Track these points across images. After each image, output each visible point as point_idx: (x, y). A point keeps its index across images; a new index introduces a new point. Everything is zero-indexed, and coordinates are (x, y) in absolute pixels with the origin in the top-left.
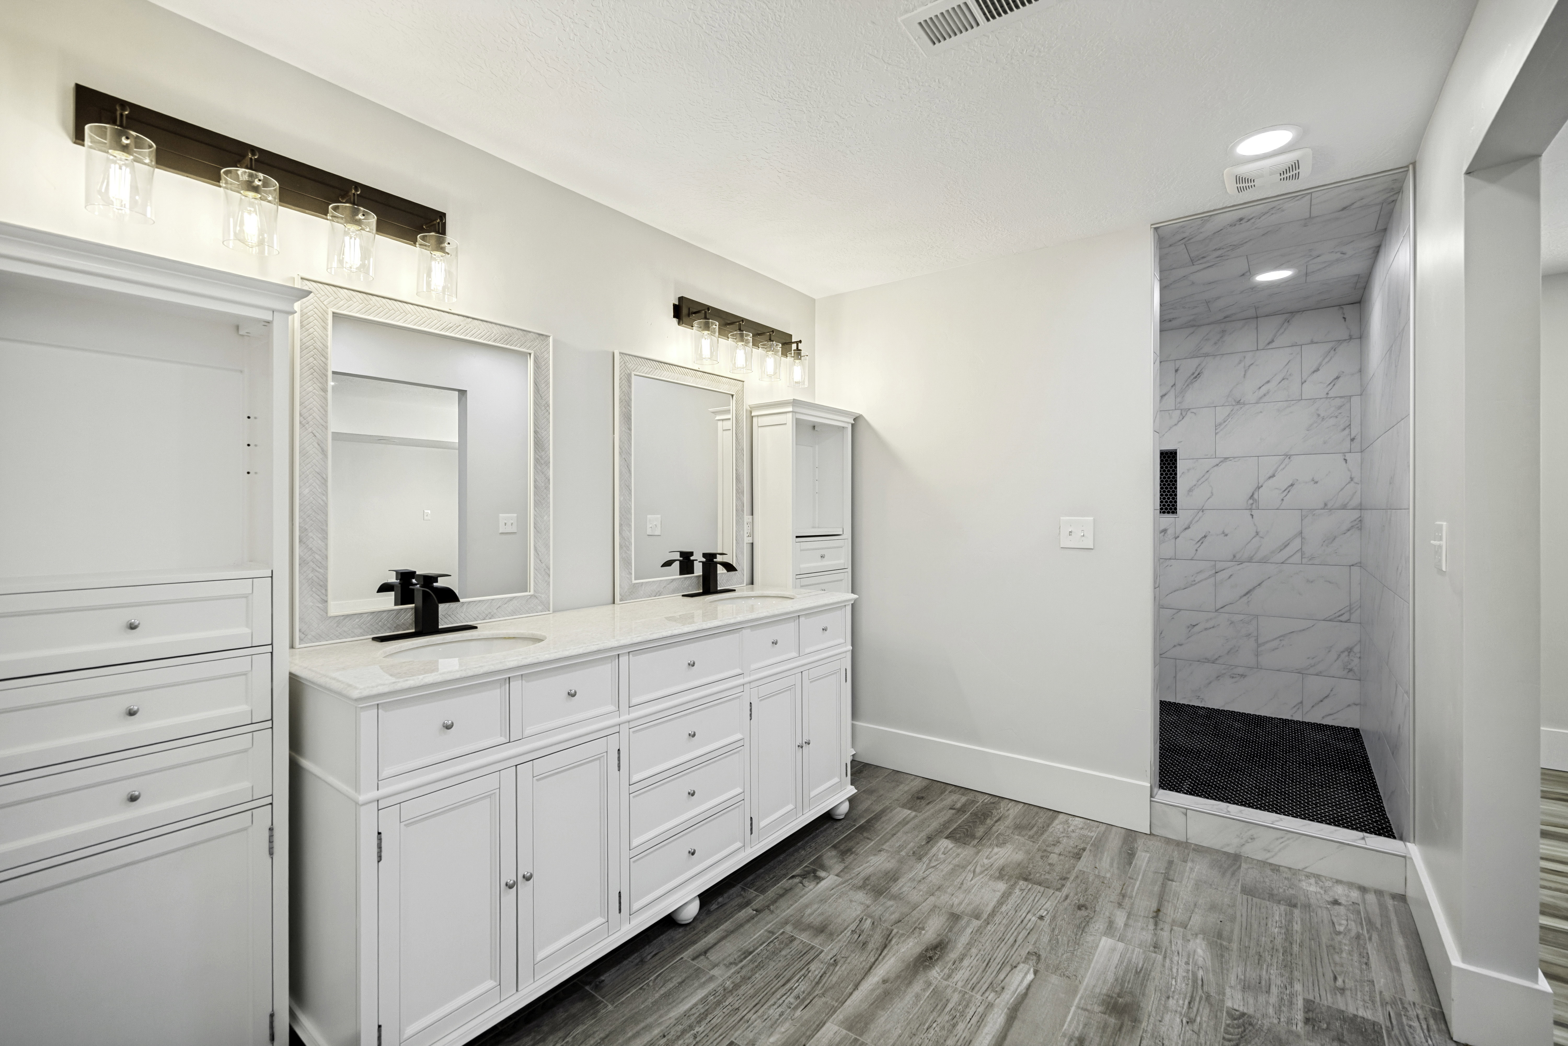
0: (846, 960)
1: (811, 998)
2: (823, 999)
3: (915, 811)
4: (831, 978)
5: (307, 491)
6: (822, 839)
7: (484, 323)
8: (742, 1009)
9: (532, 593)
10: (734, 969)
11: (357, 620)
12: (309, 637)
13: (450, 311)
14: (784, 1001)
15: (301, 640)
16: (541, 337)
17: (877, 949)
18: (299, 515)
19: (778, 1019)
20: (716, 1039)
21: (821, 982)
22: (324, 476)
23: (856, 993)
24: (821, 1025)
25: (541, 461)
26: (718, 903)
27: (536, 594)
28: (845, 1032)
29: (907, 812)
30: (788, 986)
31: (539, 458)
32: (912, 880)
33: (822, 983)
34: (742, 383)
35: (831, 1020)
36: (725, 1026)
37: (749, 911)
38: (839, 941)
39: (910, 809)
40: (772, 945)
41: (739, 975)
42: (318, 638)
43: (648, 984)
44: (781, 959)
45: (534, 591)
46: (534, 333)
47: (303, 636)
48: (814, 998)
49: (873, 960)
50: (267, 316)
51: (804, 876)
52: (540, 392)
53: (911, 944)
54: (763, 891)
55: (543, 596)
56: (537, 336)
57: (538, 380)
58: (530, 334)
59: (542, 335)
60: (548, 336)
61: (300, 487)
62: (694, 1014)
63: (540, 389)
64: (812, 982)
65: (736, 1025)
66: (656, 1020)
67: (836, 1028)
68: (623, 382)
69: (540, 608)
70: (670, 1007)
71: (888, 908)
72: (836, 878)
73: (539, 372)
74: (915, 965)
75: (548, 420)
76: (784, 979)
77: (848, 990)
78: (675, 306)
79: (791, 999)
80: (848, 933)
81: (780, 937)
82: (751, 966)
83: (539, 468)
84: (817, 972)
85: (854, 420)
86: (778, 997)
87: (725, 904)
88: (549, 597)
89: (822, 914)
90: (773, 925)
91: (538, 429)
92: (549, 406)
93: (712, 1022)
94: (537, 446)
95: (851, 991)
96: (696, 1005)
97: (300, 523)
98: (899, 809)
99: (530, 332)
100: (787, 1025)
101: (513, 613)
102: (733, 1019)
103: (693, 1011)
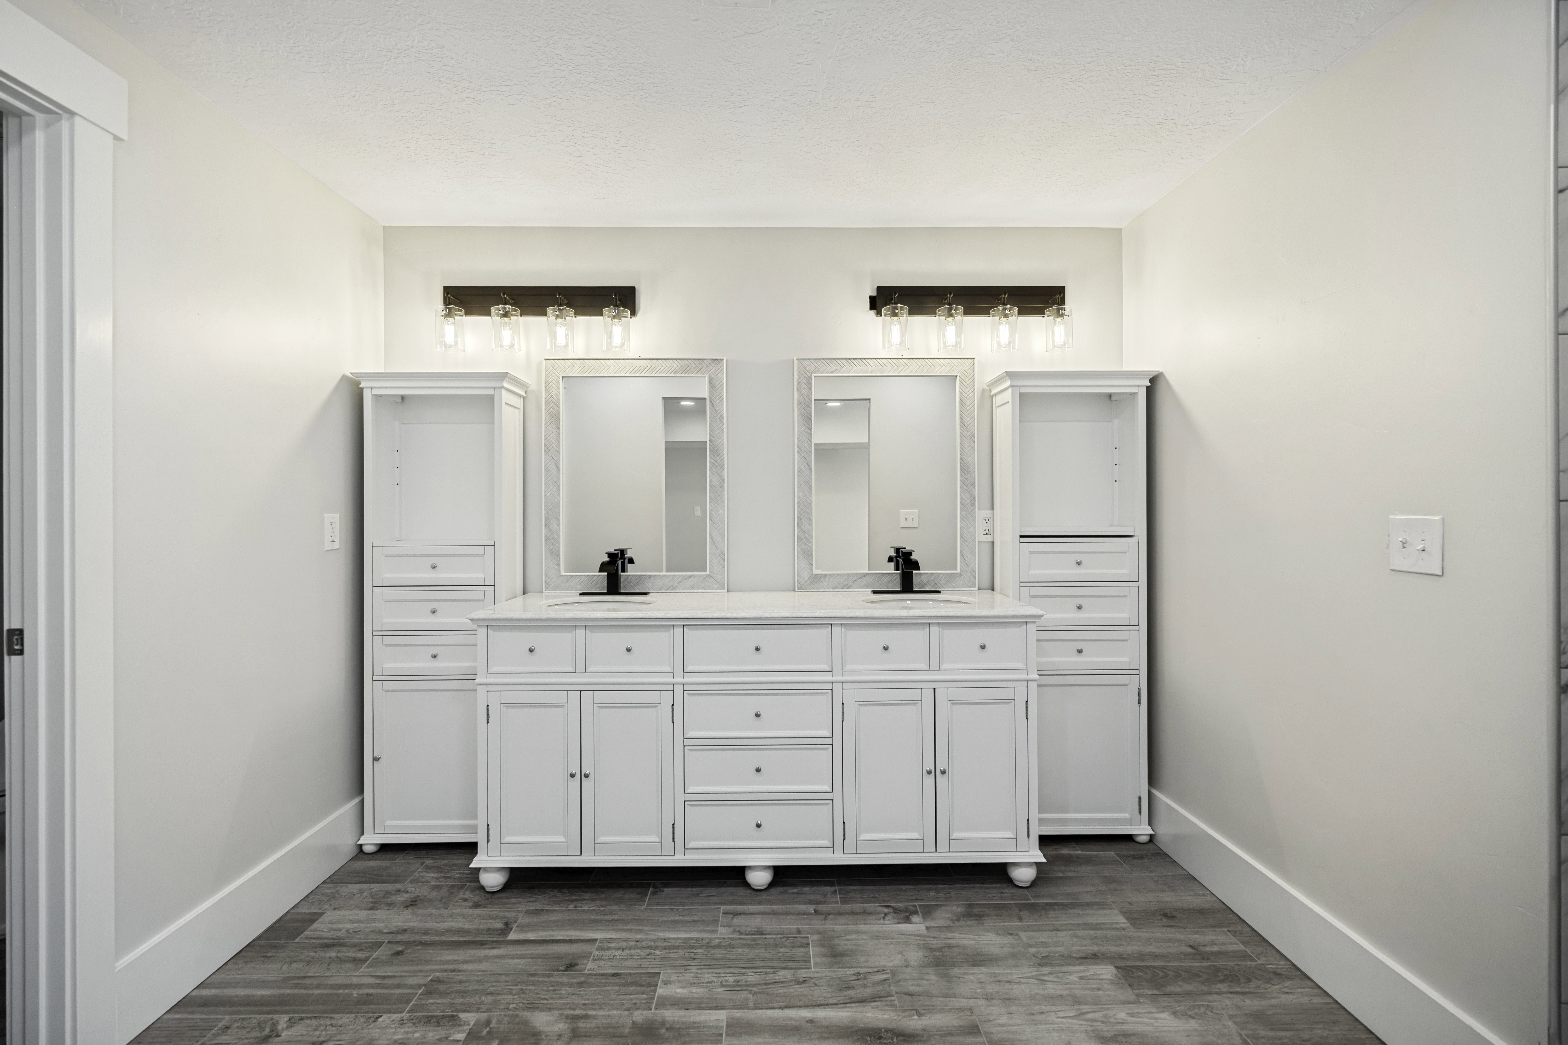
0: (813, 987)
1: (745, 988)
2: (750, 996)
3: (1131, 924)
4: (779, 988)
5: (549, 494)
6: (971, 894)
7: (667, 361)
8: (696, 961)
9: (708, 573)
10: (736, 936)
11: (578, 580)
12: (551, 586)
13: (640, 358)
14: (726, 976)
15: (546, 588)
16: (716, 361)
17: (851, 998)
18: (545, 509)
19: (703, 983)
20: (655, 964)
21: (768, 985)
22: (559, 484)
23: (777, 1011)
24: (723, 1008)
25: (716, 464)
26: (801, 890)
27: (712, 575)
28: (724, 1024)
29: (1121, 920)
30: (744, 971)
31: (714, 462)
32: (995, 975)
33: (768, 987)
34: (972, 360)
35: (728, 1011)
36: (671, 962)
37: (811, 909)
38: (834, 971)
39: (1127, 919)
40: (784, 939)
41: (730, 941)
42: (556, 588)
43: (678, 909)
44: (772, 952)
45: (710, 571)
46: (709, 359)
47: (547, 586)
48: (747, 990)
49: (831, 1001)
50: (491, 392)
51: (896, 911)
52: (715, 408)
53: (886, 1016)
54: (844, 901)
55: (719, 577)
56: (712, 361)
57: (713, 398)
58: (705, 361)
59: (717, 359)
60: (722, 360)
61: (545, 492)
62: (669, 942)
63: (715, 405)
64: (765, 980)
65: (676, 966)
66: (649, 931)
67: (724, 1018)
68: (802, 385)
69: (716, 586)
70: (667, 929)
71: (923, 979)
72: (924, 928)
73: (714, 391)
74: (857, 1031)
75: (723, 430)
76: (752, 965)
77: (775, 1005)
78: (871, 297)
79: (731, 979)
80: (852, 971)
81: (798, 939)
82: (749, 942)
83: (714, 470)
84: (778, 978)
85: (1151, 381)
86: (728, 971)
87: (806, 894)
88: (724, 578)
89: (857, 945)
90: (809, 928)
91: (713, 438)
92: (723, 418)
93: (670, 954)
94: (712, 452)
95: (776, 1006)
96: (679, 939)
97: (545, 514)
98: (1116, 912)
99: (705, 359)
100: (701, 990)
101: (692, 588)
102: (683, 962)
103: (673, 941)
